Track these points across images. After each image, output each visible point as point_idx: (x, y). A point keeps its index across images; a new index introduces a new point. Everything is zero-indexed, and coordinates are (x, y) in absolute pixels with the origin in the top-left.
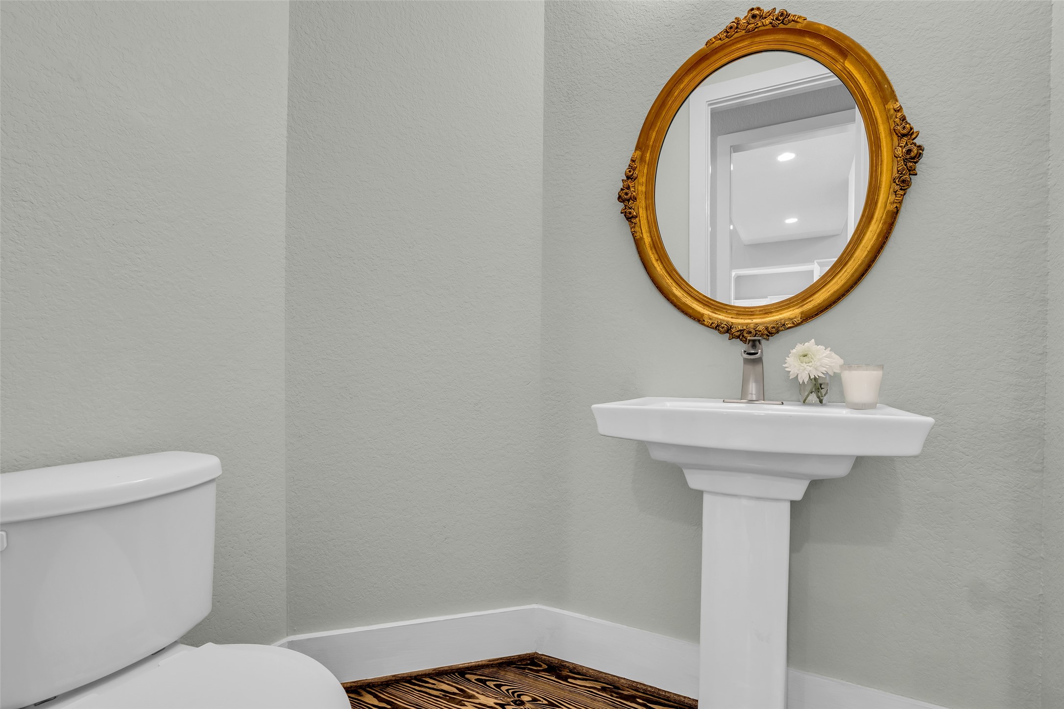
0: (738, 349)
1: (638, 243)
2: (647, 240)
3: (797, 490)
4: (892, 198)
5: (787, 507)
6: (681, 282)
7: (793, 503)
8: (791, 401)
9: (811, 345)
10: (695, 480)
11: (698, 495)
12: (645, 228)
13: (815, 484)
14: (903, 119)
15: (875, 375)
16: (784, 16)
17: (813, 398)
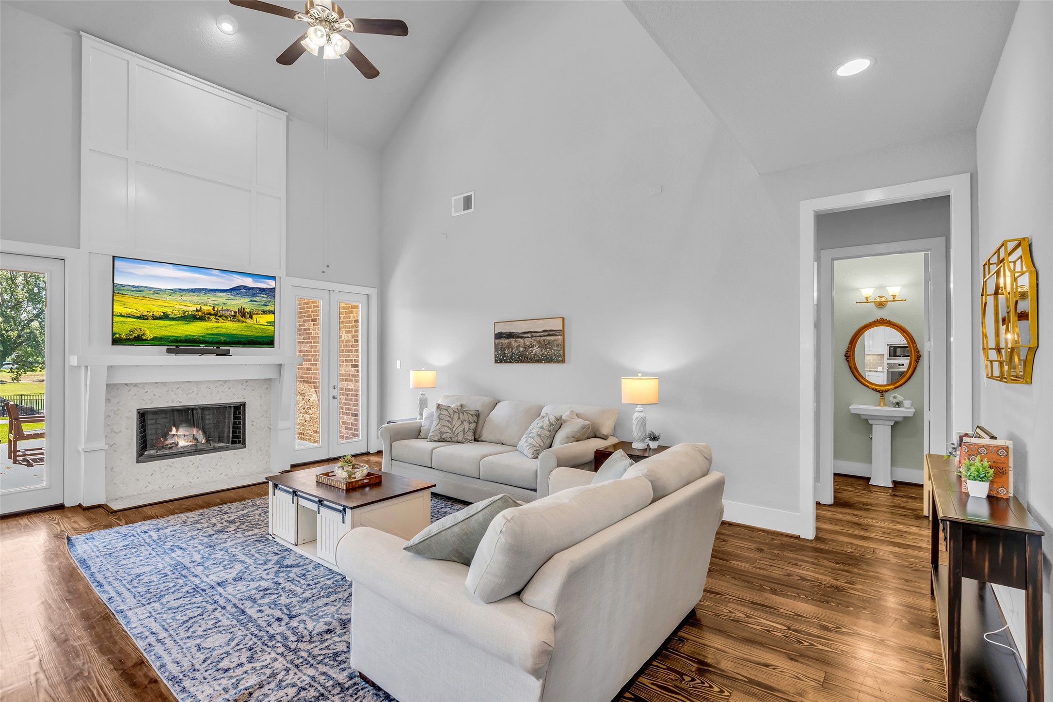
0: (879, 395)
1: (850, 368)
2: (853, 366)
3: (892, 423)
4: (915, 364)
5: (890, 426)
6: (864, 379)
7: (892, 426)
8: (892, 407)
9: (896, 395)
10: (870, 422)
11: (872, 425)
12: (852, 363)
13: (896, 423)
14: (917, 348)
15: (910, 402)
16: (889, 321)
17: (897, 406)
